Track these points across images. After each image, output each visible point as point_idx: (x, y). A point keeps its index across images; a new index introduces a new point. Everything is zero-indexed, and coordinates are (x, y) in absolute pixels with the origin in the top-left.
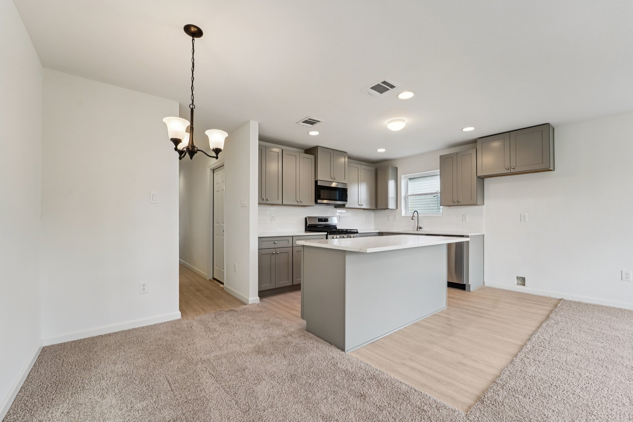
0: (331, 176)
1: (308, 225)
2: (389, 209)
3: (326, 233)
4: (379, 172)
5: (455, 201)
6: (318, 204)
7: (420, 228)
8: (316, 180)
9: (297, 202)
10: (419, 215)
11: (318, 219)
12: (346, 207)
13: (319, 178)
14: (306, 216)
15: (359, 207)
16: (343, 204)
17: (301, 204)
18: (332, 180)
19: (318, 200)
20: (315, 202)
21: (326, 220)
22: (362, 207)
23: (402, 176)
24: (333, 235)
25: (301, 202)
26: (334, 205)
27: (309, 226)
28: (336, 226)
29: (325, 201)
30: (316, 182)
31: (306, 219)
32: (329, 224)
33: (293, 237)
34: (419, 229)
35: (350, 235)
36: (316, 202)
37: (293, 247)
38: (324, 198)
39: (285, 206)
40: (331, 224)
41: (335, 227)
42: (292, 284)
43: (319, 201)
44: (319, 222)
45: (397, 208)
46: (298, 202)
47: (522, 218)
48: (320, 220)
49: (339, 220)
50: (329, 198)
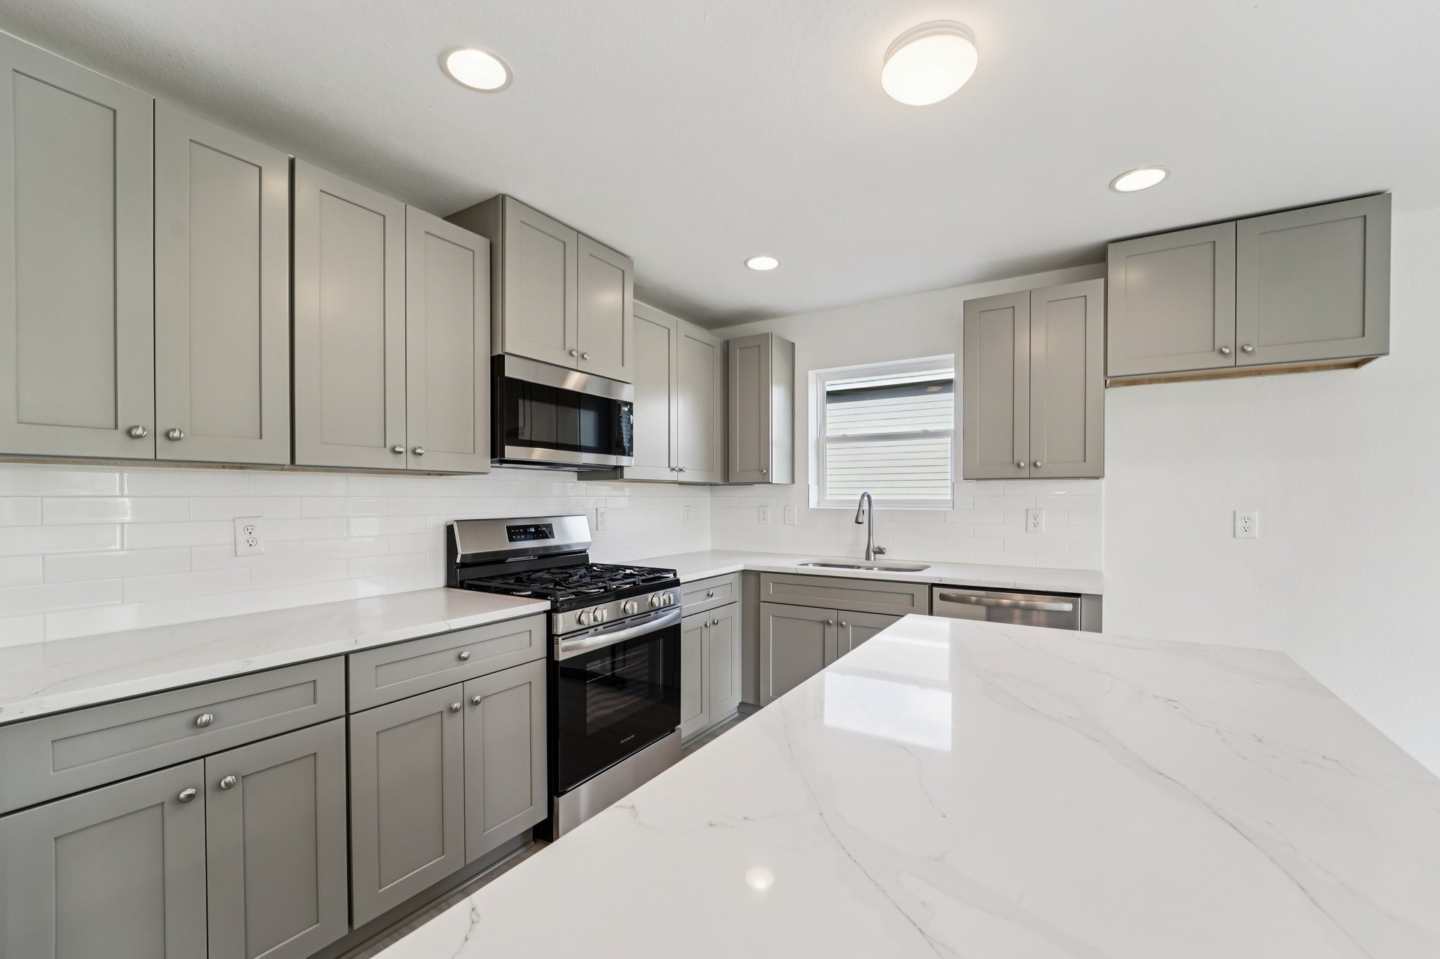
0: (569, 345)
1: (458, 561)
2: (771, 483)
3: (546, 605)
4: (737, 356)
5: (1022, 464)
6: (504, 465)
7: (880, 551)
8: (499, 352)
9: (391, 456)
10: (874, 508)
11: (509, 528)
12: (625, 477)
13: (512, 344)
14: (452, 516)
15: (673, 476)
16: (616, 468)
17: (413, 464)
18: (571, 363)
19: (507, 447)
20: (493, 455)
21: (542, 531)
22: (683, 477)
23: (810, 372)
24: (579, 611)
25: (414, 452)
26: (576, 469)
27: (463, 565)
28: (585, 551)
29: (538, 454)
30: (497, 363)
31: (450, 529)
32: (558, 547)
33: (351, 656)
34: (875, 553)
35: (650, 595)
36: (497, 454)
37: (347, 716)
38: (534, 439)
39: (303, 470)
40: (568, 546)
41: (578, 558)
42: (343, 931)
43: (511, 452)
44: (511, 540)
45: (793, 482)
46: (394, 451)
47: (1240, 524)
48: (516, 531)
49: (595, 528)
50: (554, 441)
